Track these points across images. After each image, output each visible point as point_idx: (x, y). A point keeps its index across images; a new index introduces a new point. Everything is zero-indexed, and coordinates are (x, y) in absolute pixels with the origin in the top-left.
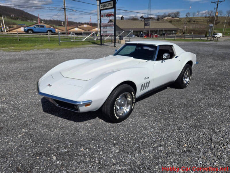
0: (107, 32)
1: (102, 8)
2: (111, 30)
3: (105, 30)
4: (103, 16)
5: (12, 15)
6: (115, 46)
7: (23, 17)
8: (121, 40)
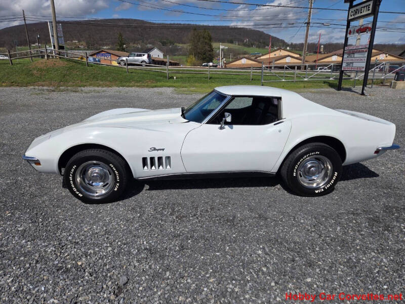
0: (352, 63)
1: (353, 17)
2: (362, 60)
3: (350, 60)
4: (352, 33)
5: (246, 40)
6: (363, 94)
7: (260, 42)
8: (397, 80)
